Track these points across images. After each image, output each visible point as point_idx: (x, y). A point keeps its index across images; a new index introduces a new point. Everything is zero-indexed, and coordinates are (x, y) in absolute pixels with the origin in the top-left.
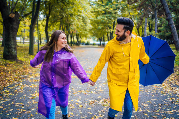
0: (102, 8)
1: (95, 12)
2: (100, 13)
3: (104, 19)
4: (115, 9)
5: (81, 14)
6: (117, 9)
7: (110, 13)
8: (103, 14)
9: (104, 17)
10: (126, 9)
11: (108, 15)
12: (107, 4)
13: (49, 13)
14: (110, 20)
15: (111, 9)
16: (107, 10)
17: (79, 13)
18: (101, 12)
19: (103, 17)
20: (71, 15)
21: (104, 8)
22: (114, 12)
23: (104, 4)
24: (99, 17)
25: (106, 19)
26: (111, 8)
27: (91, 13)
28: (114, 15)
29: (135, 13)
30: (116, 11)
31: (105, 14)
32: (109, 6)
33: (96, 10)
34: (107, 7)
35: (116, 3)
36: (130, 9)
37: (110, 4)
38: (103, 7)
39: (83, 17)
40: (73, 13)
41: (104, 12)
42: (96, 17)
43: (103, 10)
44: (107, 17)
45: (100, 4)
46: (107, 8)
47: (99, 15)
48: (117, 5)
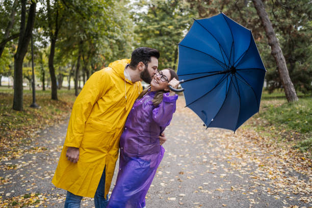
0: (154, 25)
1: (143, 32)
2: (151, 33)
3: (158, 45)
4: (178, 26)
5: (116, 34)
6: (182, 27)
7: (169, 34)
8: (157, 35)
9: (159, 41)
11: (165, 38)
12: (163, 19)
13: (56, 33)
14: (169, 47)
15: (171, 27)
16: (164, 28)
18: (153, 31)
19: (156, 40)
21: (158, 24)
22: (176, 32)
23: (157, 19)
24: (149, 41)
25: (161, 43)
26: (171, 24)
27: (134, 34)
28: (175, 38)
30: (180, 31)
31: (161, 35)
32: (167, 22)
33: (144, 28)
34: (164, 23)
35: (179, 17)
37: (169, 18)
38: (156, 23)
39: (118, 41)
40: (99, 33)
41: (158, 32)
42: (144, 41)
43: (157, 29)
44: (164, 41)
45: (152, 19)
46: (163, 26)
47: (150, 37)
48: (181, 20)
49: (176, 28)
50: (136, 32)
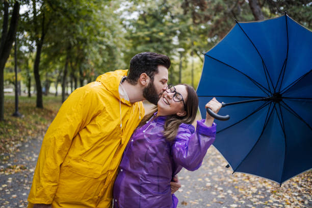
0: (144, 31)
1: (133, 38)
2: (141, 40)
4: (168, 33)
5: (105, 40)
6: (173, 34)
7: (159, 40)
8: (147, 42)
9: (150, 47)
10: (188, 34)
11: (155, 45)
12: (153, 26)
13: (43, 38)
15: (162, 34)
16: (154, 35)
17: (99, 38)
18: (143, 38)
19: (146, 47)
20: (84, 41)
21: (148, 31)
22: (166, 39)
23: (148, 25)
24: (139, 48)
26: (162, 31)
27: (125, 40)
28: (166, 44)
29: (203, 42)
30: (171, 38)
31: (151, 42)
32: (158, 29)
33: (134, 35)
34: (155, 30)
35: (170, 24)
36: (194, 34)
37: (159, 24)
38: (146, 30)
39: (108, 47)
40: (88, 38)
41: (148, 39)
42: (135, 47)
43: (148, 36)
44: (154, 48)
45: (142, 25)
46: (153, 33)
47: (140, 43)
48: (171, 27)
49: (167, 35)
50: (127, 38)
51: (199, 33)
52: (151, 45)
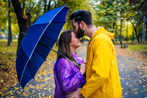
2: (102, 15)
3: (105, 20)
6: (117, 11)
7: (111, 14)
8: (105, 16)
9: (106, 18)
10: (126, 10)
11: (109, 16)
12: (108, 7)
14: (111, 21)
16: (109, 12)
19: (104, 18)
21: (106, 10)
22: (114, 13)
23: (105, 7)
24: (101, 19)
26: (112, 10)
28: (114, 16)
29: (133, 14)
30: (117, 13)
31: (107, 15)
32: (110, 9)
33: (98, 12)
34: (108, 9)
35: (116, 6)
36: (129, 10)
37: (111, 6)
38: (104, 10)
41: (105, 14)
43: (105, 12)
45: (102, 7)
48: (117, 8)
49: (115, 11)
51: (131, 10)
52: (106, 17)
